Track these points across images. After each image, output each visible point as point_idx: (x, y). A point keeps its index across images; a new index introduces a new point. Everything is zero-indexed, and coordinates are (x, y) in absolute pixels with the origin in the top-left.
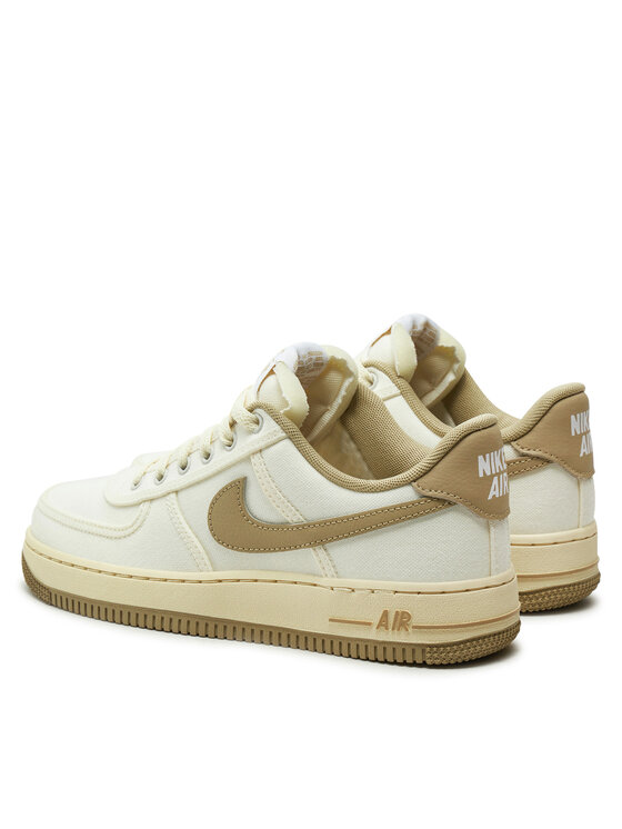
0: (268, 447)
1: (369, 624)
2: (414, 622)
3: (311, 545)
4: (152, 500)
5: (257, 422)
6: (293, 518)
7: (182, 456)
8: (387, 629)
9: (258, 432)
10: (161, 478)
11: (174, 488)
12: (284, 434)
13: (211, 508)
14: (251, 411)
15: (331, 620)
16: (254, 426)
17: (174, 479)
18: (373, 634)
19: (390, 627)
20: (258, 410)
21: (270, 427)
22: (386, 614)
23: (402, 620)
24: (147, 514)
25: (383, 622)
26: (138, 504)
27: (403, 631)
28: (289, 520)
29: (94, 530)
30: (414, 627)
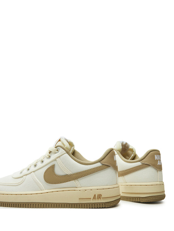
0: (61, 156)
1: (91, 198)
2: (103, 196)
3: (74, 180)
4: (26, 175)
5: (58, 150)
6: (69, 173)
7: (35, 163)
8: (95, 199)
9: (58, 152)
10: (28, 170)
11: (33, 171)
12: (66, 152)
13: (45, 173)
14: (56, 148)
15: (79, 199)
16: (57, 151)
17: (33, 169)
18: (92, 201)
19: (96, 199)
20: (58, 147)
21: (62, 151)
22: (95, 195)
23: (100, 196)
24: (25, 178)
25: (94, 198)
26: (22, 177)
27: (100, 199)
28: (68, 174)
29: (10, 184)
30: (103, 198)
